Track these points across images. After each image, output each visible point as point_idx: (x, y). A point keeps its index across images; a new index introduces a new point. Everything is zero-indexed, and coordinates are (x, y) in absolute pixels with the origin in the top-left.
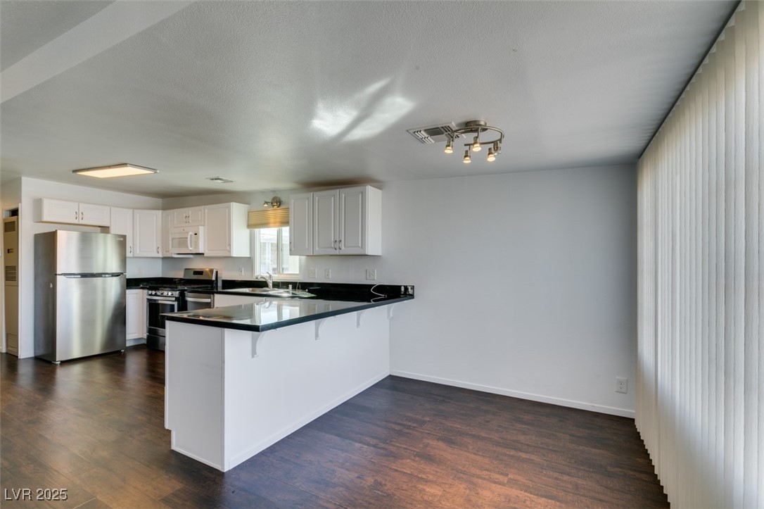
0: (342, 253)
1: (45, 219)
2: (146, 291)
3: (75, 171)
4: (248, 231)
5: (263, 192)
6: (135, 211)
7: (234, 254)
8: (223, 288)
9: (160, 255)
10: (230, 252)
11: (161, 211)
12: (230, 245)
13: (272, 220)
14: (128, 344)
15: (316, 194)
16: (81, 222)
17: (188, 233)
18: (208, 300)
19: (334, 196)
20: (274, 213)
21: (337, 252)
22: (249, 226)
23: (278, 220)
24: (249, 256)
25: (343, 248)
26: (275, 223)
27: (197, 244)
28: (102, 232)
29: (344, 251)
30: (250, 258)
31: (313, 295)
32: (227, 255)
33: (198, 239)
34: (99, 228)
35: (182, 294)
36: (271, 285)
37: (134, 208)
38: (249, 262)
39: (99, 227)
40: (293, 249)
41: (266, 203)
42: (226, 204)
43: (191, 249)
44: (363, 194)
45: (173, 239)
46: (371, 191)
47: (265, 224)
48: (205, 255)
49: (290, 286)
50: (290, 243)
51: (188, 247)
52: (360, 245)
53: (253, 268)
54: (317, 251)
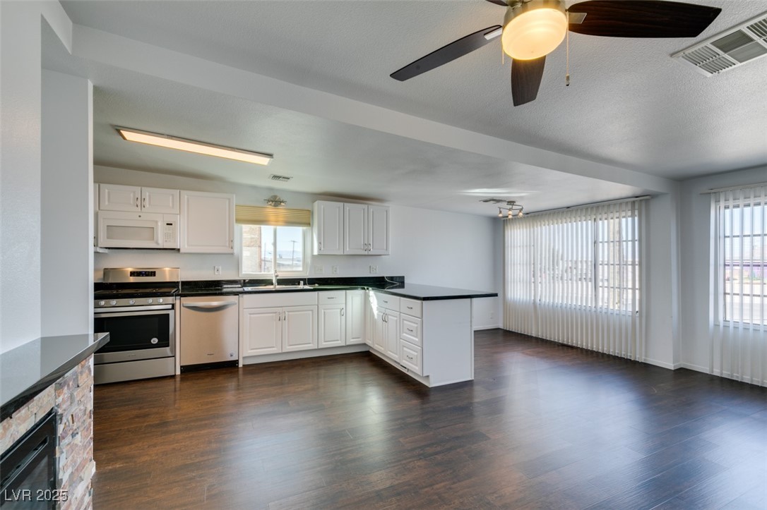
0: (370, 253)
4: (236, 226)
12: (232, 241)
13: (272, 218)
17: (157, 222)
19: (363, 209)
20: (270, 211)
21: (366, 253)
23: (281, 219)
25: (372, 250)
26: (277, 221)
27: (171, 236)
30: (233, 254)
33: (174, 230)
36: (275, 283)
40: (322, 249)
41: (265, 200)
42: (225, 195)
43: (160, 243)
44: (388, 213)
48: (181, 251)
49: (302, 282)
50: (320, 243)
51: (152, 238)
52: (385, 247)
53: (238, 265)
54: (348, 251)
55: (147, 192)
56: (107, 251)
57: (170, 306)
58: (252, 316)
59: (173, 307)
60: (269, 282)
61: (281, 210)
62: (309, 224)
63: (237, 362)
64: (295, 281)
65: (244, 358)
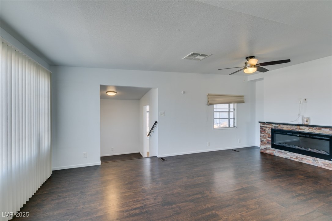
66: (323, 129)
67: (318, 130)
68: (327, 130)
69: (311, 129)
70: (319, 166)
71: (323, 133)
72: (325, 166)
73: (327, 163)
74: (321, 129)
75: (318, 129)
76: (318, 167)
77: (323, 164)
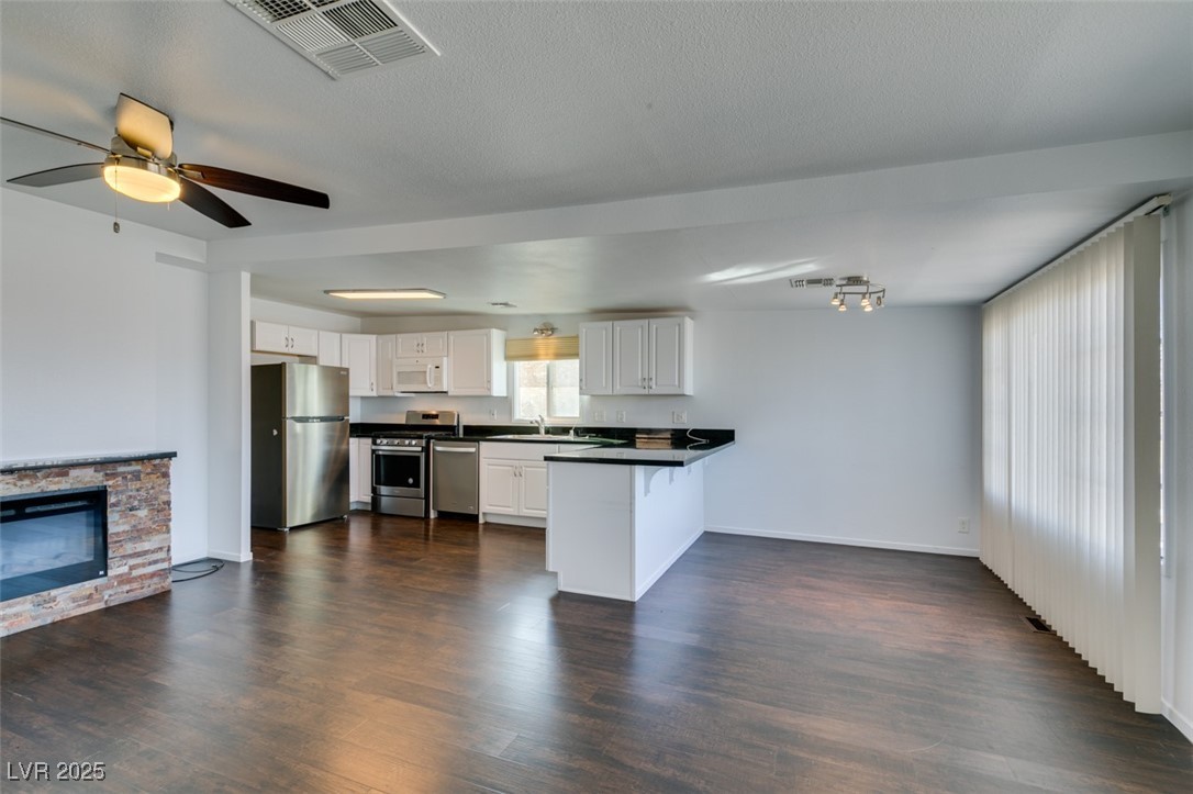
0: (651, 392)
1: (257, 348)
2: (369, 441)
3: (327, 292)
4: (505, 363)
5: (526, 316)
6: (344, 335)
7: (495, 394)
8: (465, 434)
9: (374, 394)
10: (489, 389)
11: (374, 337)
12: (489, 382)
13: (542, 352)
14: (352, 507)
15: (616, 323)
16: (291, 351)
17: (426, 366)
18: (473, 450)
19: (642, 327)
20: (543, 343)
21: (646, 392)
22: (508, 358)
23: (551, 351)
24: (505, 395)
25: (654, 387)
26: (547, 355)
27: (439, 379)
28: (301, 362)
29: (655, 390)
30: (506, 397)
31: (620, 442)
32: (484, 393)
33: (441, 374)
34: (297, 358)
35: (428, 443)
36: (543, 431)
37: (341, 332)
38: (507, 402)
39: (299, 356)
40: (584, 387)
41: (536, 330)
42: (483, 331)
43: (431, 386)
44: (681, 327)
45: (399, 373)
46: (689, 323)
47: (532, 356)
48: (450, 394)
49: (572, 432)
50: (581, 380)
51: (426, 383)
52: (677, 383)
53: (510, 411)
54: (618, 390)
55: (425, 337)
56: (413, 395)
57: (420, 449)
58: (491, 467)
59: (426, 449)
60: (535, 430)
61: (553, 341)
62: (576, 355)
63: (477, 516)
64: (565, 430)
65: (484, 514)
66: (74, 473)
67: (57, 479)
68: (90, 471)
69: (27, 482)
70: (59, 618)
71: (74, 487)
72: (80, 606)
73: (88, 593)
74: (66, 474)
75: (58, 475)
76: (53, 624)
77: (74, 602)
